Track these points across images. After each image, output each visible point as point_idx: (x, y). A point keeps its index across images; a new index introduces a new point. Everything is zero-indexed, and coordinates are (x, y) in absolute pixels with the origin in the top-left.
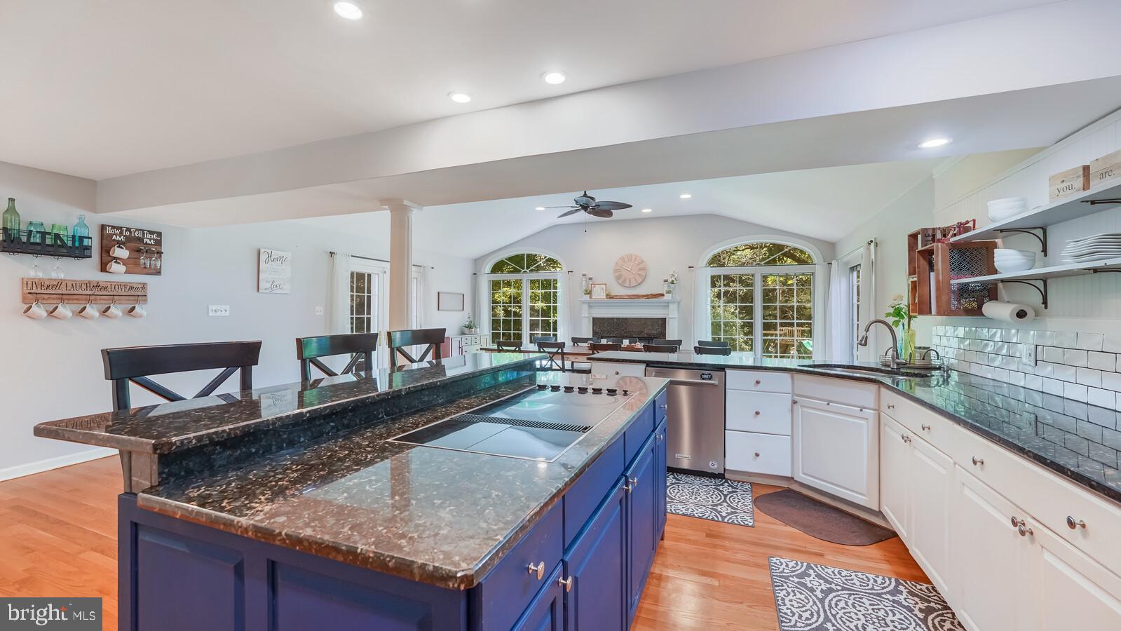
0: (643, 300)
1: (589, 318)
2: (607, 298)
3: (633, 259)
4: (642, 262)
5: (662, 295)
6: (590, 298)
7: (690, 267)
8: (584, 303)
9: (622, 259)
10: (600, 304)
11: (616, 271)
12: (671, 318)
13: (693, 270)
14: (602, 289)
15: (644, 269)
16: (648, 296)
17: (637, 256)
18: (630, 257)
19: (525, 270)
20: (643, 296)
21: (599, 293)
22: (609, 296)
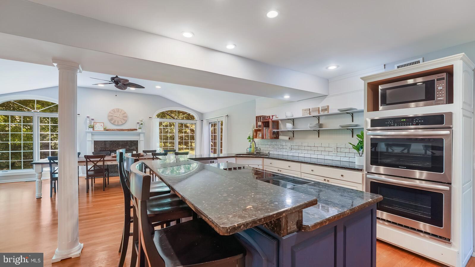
0: (126, 132)
1: (92, 141)
2: (104, 130)
3: (120, 111)
4: (125, 113)
5: (136, 130)
6: (93, 130)
7: (150, 118)
8: (89, 132)
9: (114, 110)
10: (99, 133)
11: (109, 116)
12: (141, 140)
13: (151, 119)
14: (101, 125)
15: (126, 117)
16: (128, 130)
17: (122, 110)
18: (118, 110)
19: (35, 110)
20: (126, 130)
21: (99, 128)
22: (106, 130)
